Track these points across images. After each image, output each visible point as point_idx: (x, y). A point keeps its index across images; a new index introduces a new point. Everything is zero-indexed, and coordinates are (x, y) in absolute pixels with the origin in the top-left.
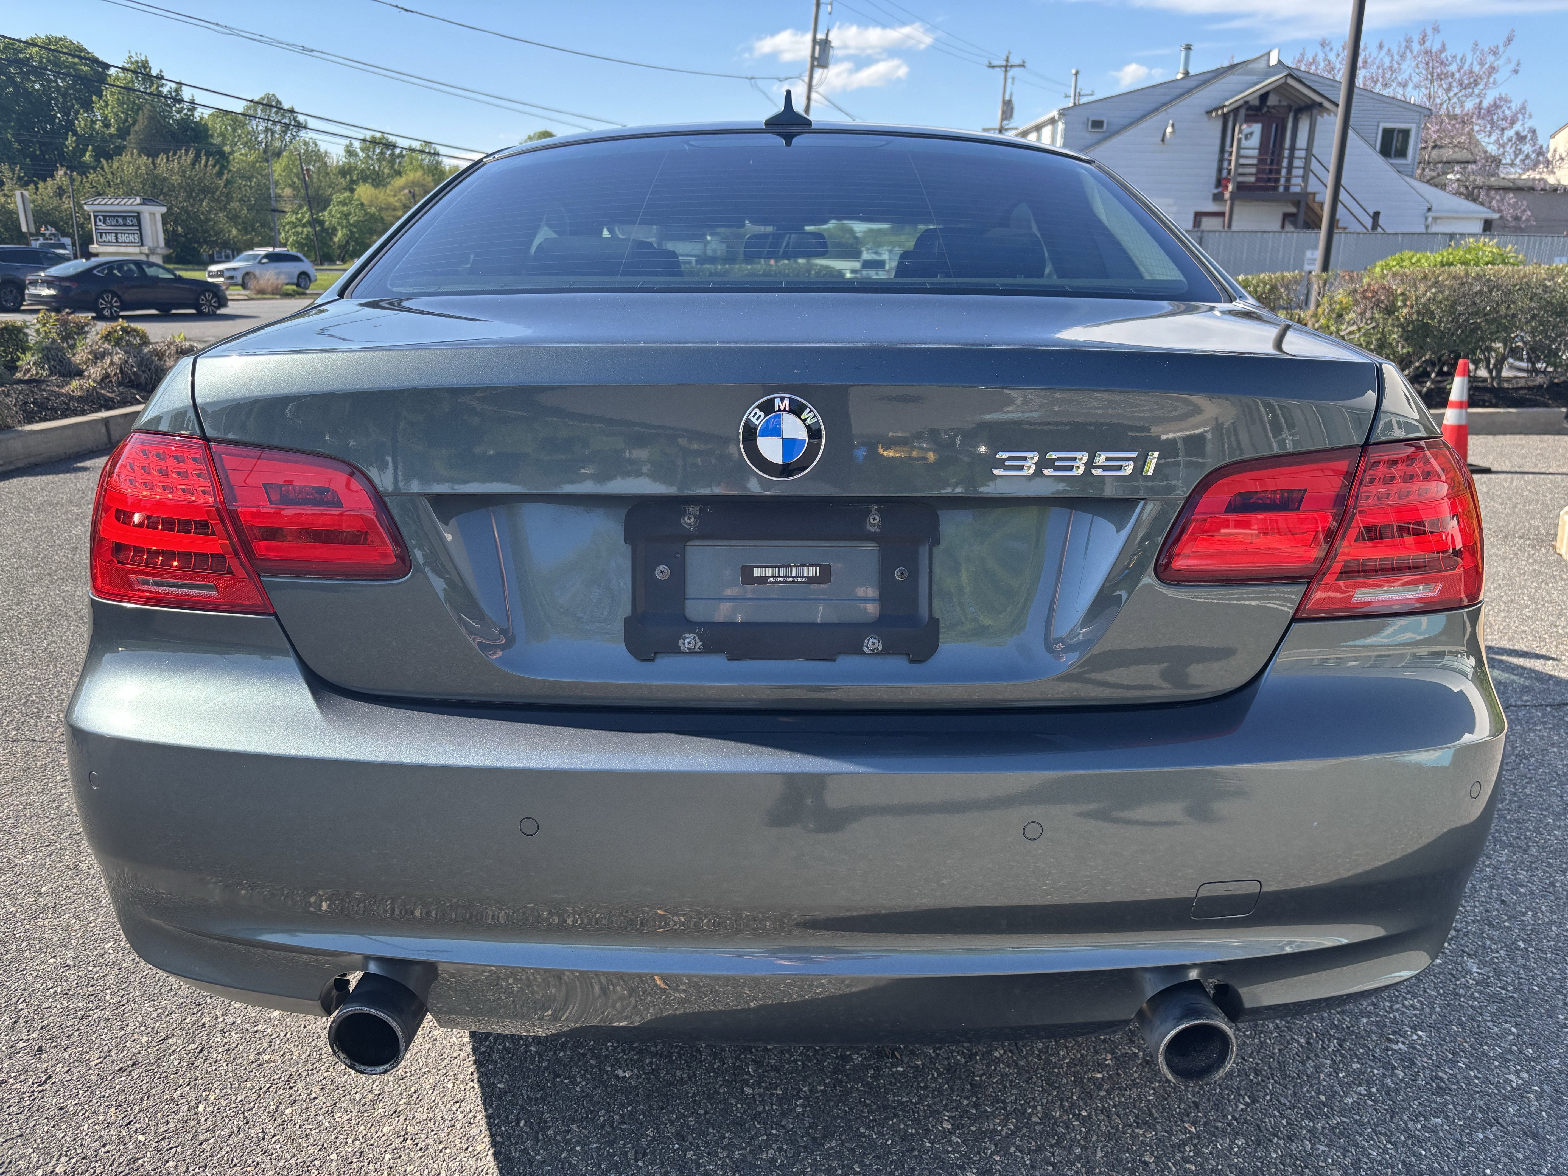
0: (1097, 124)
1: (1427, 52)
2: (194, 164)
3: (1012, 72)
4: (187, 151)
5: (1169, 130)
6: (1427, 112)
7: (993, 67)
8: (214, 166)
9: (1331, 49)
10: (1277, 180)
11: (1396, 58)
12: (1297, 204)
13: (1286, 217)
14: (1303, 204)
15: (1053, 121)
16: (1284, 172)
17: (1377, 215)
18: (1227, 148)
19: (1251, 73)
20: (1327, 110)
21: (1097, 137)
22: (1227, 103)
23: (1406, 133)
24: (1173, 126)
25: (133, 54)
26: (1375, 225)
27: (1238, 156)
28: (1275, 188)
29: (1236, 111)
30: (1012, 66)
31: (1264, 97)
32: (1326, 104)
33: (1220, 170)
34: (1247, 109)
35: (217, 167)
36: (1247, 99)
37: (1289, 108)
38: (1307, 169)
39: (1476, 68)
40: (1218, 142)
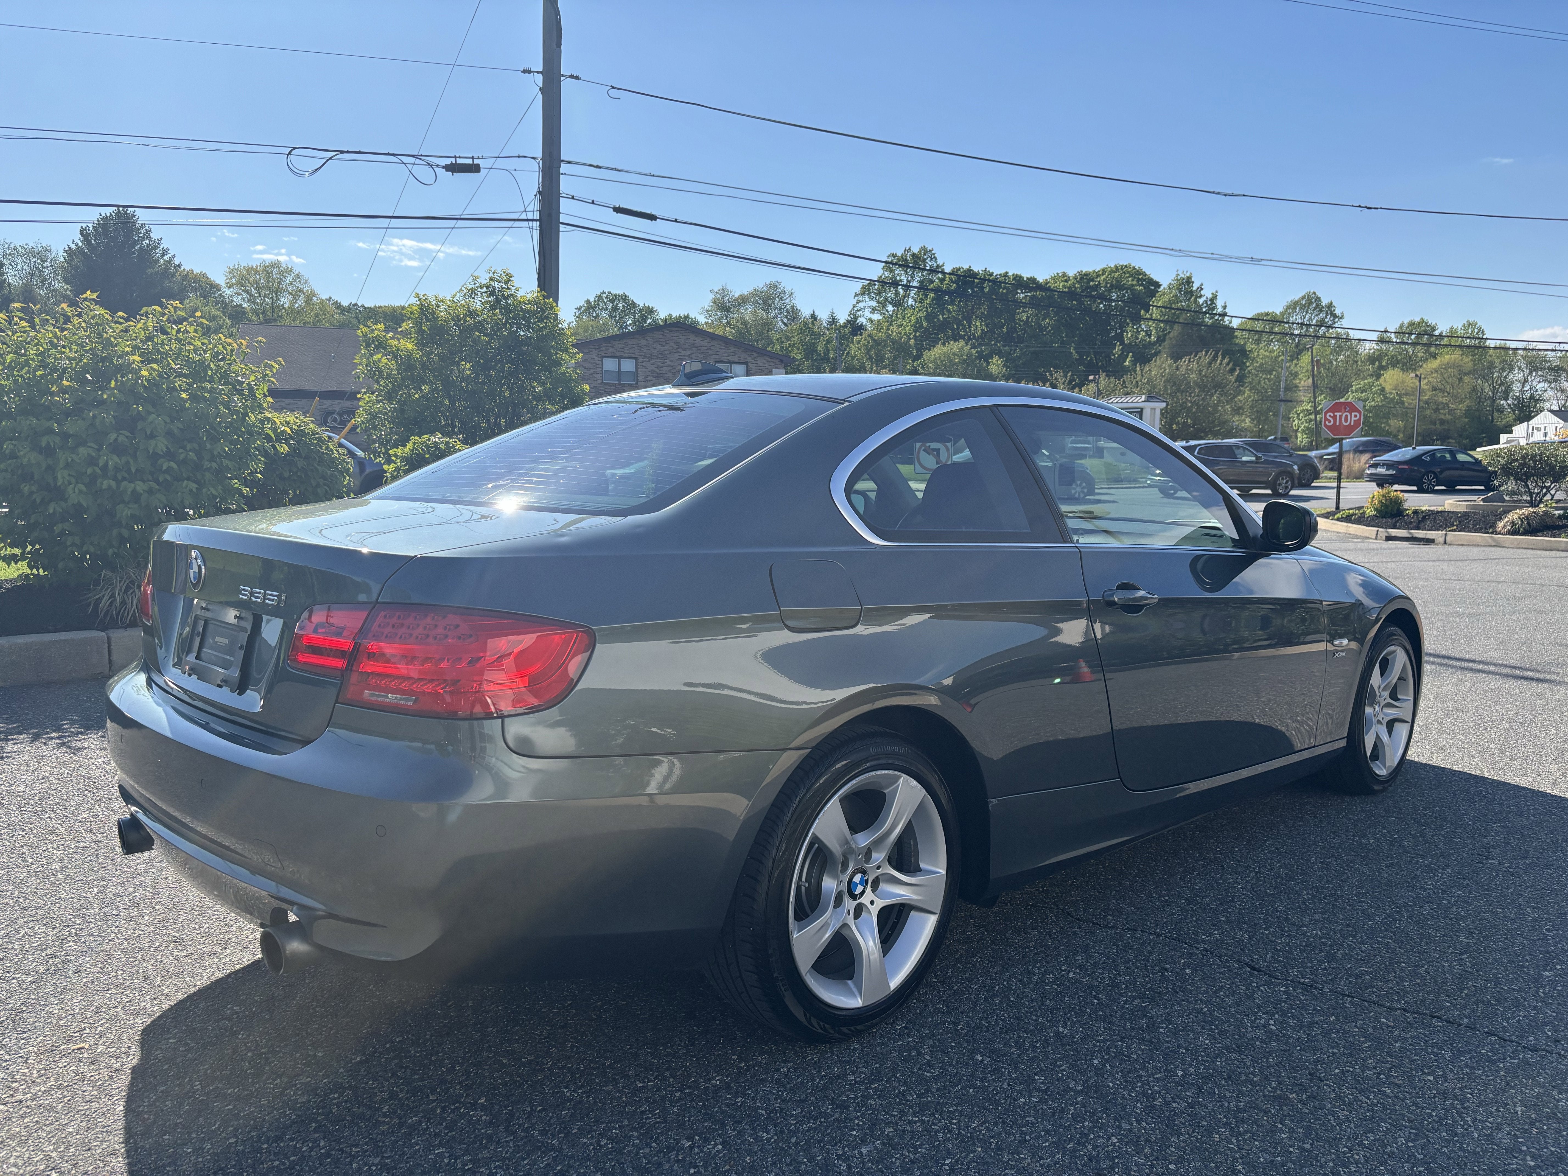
2: (1210, 364)
4: (1207, 352)
8: (1228, 364)
25: (1180, 273)
35: (1231, 365)
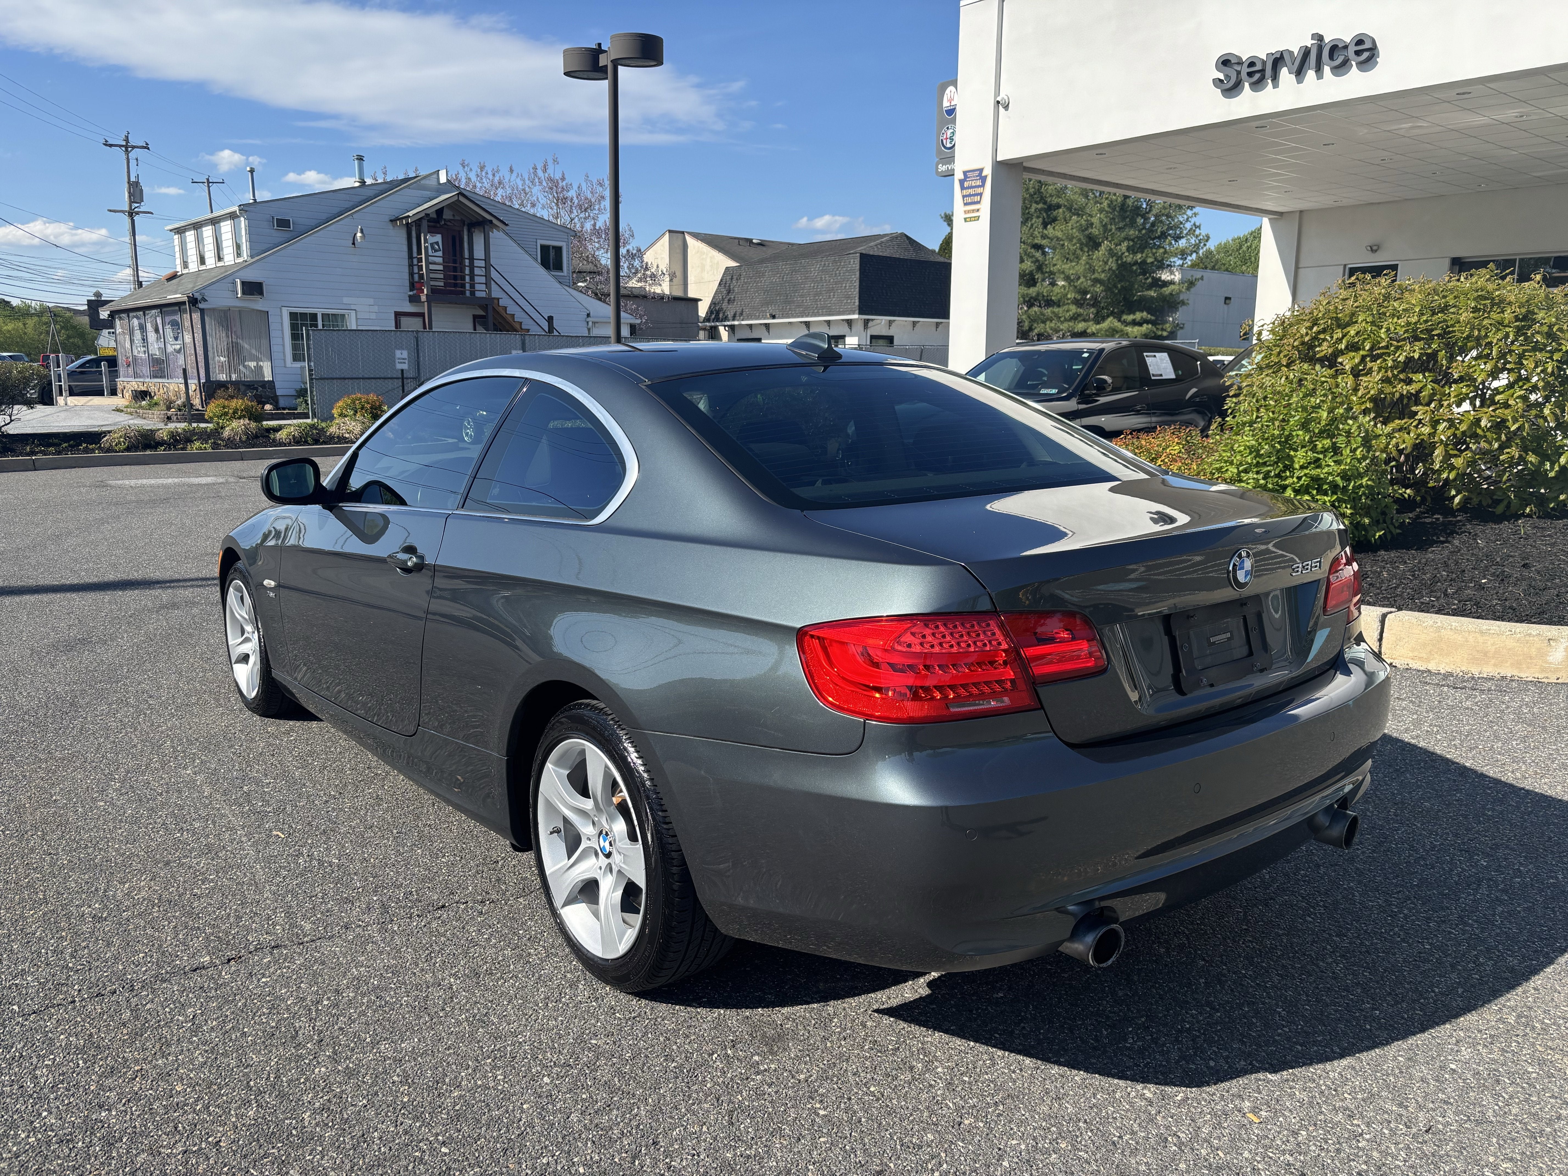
0: (283, 223)
1: (550, 179)
3: (133, 154)
5: (359, 235)
6: (573, 234)
7: (111, 146)
9: (471, 170)
10: (463, 286)
11: (527, 182)
12: (485, 308)
13: (475, 318)
14: (490, 308)
15: (232, 216)
16: (467, 278)
17: (550, 319)
18: (415, 255)
19: (424, 188)
20: (496, 227)
21: (287, 235)
22: (410, 214)
23: (558, 250)
24: (362, 231)
26: (551, 328)
27: (428, 263)
28: (463, 293)
29: (418, 222)
30: (134, 147)
31: (440, 212)
32: (495, 221)
33: (411, 274)
34: (428, 221)
36: (428, 212)
37: (463, 222)
38: (487, 276)
39: (589, 196)
40: (405, 248)
